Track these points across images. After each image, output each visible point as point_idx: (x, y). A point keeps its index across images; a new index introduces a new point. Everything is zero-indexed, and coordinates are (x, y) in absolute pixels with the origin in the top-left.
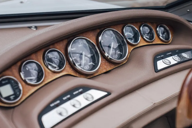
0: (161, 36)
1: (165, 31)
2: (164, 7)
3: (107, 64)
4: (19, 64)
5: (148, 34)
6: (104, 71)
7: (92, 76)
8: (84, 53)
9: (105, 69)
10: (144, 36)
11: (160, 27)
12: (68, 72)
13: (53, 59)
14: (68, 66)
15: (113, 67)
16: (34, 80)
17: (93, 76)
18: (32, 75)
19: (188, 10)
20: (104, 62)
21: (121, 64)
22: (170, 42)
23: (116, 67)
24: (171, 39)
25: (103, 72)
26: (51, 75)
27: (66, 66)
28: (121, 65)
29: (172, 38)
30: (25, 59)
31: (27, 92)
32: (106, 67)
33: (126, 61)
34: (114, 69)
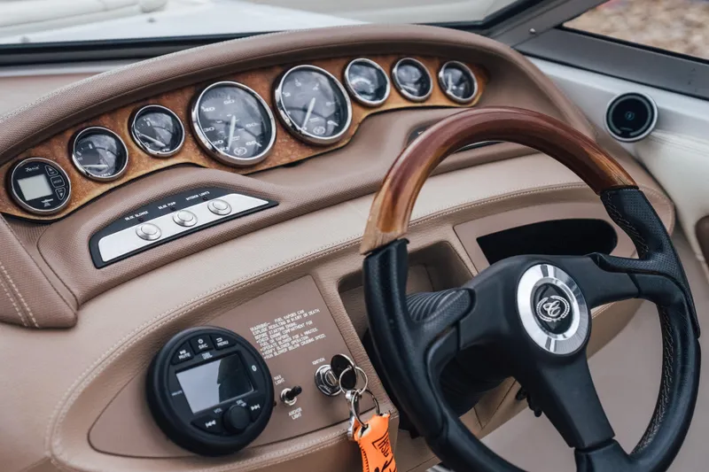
0: (452, 90)
1: (465, 78)
2: (479, 24)
3: (292, 146)
4: (69, 134)
5: (416, 83)
6: (285, 161)
7: (250, 171)
8: (234, 121)
9: (288, 156)
10: (401, 86)
11: (447, 68)
12: (191, 158)
13: (157, 129)
14: (191, 145)
15: (308, 153)
16: (107, 172)
17: (254, 170)
18: (101, 161)
19: (533, 30)
20: (286, 141)
21: (333, 148)
22: (474, 103)
23: (319, 152)
24: (476, 96)
25: (279, 163)
26: (145, 161)
27: (186, 145)
28: (332, 151)
29: (480, 94)
30: (84, 125)
31: (84, 194)
32: (289, 152)
33: (346, 142)
34: (310, 158)
